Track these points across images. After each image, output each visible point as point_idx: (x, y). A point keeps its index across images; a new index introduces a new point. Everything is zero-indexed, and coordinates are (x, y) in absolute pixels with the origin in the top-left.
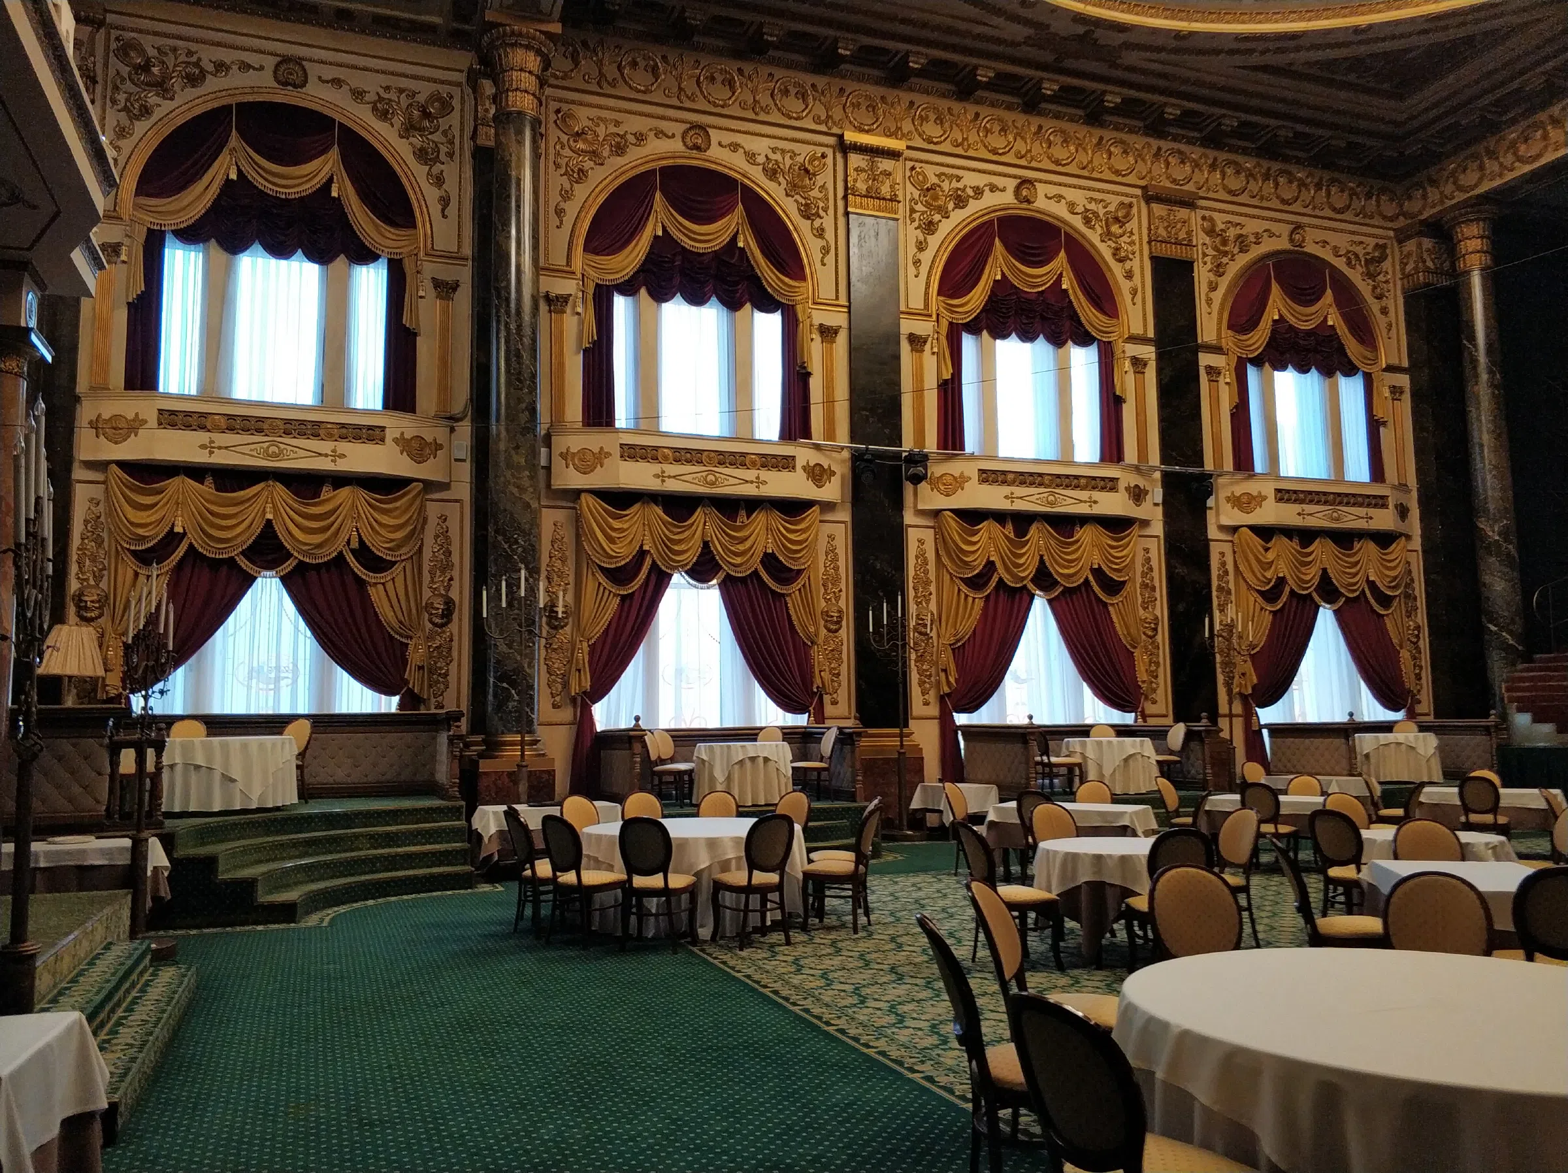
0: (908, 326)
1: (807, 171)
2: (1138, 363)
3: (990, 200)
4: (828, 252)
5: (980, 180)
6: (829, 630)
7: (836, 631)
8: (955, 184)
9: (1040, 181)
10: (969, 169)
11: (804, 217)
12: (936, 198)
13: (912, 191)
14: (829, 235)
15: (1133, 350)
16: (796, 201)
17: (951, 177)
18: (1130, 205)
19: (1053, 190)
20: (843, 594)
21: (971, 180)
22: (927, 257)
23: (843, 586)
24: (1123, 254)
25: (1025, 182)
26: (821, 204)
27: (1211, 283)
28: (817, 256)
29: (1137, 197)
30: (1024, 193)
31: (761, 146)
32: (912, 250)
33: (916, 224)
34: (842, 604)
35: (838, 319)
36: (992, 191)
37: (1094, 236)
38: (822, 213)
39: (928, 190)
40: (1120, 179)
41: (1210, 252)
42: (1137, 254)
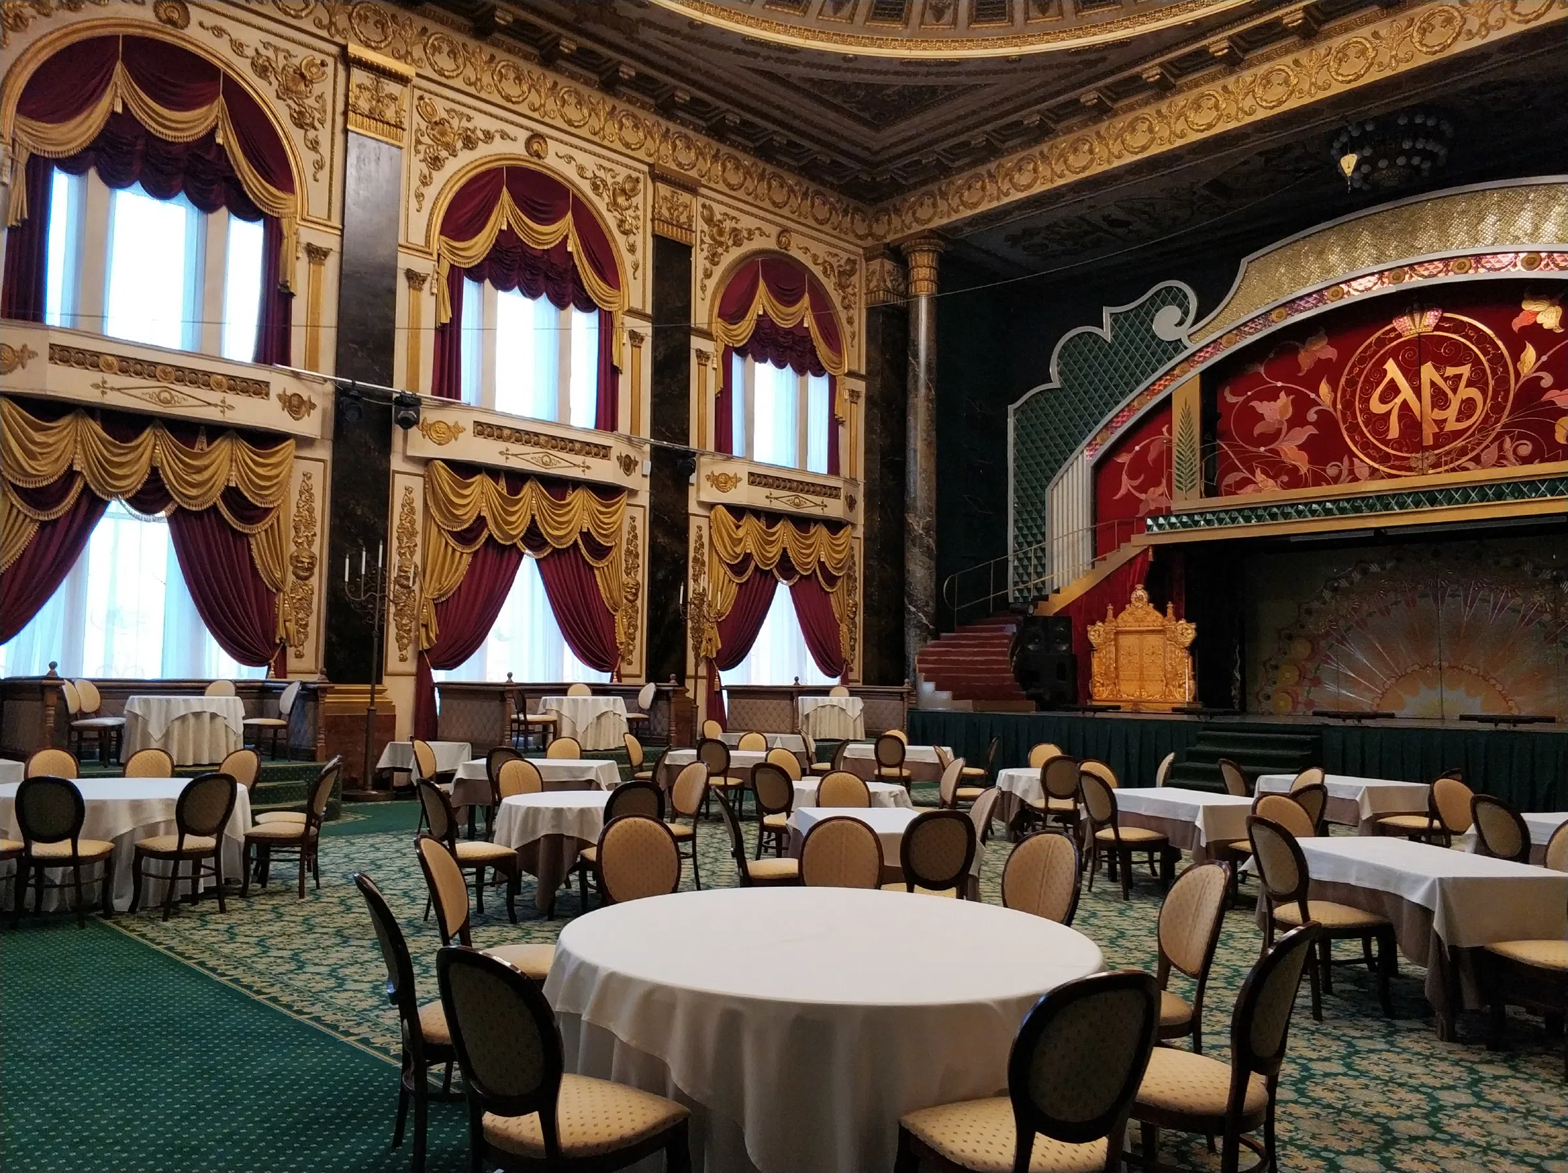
0: (405, 261)
1: (303, 76)
2: (635, 337)
3: (499, 147)
4: (321, 168)
5: (493, 125)
6: (298, 577)
7: (307, 578)
8: (465, 123)
9: (552, 138)
10: (480, 111)
11: (296, 124)
12: (443, 134)
13: (417, 121)
14: (325, 149)
15: (632, 323)
16: (289, 106)
17: (461, 115)
18: (637, 180)
19: (565, 150)
20: (317, 539)
21: (481, 122)
22: (431, 192)
23: (318, 530)
24: (627, 227)
25: (536, 136)
26: (317, 115)
27: (706, 270)
28: (309, 170)
29: (644, 173)
30: (535, 146)
31: (251, 38)
32: (415, 182)
33: (421, 156)
34: (315, 549)
35: (328, 240)
36: (502, 138)
37: (601, 204)
38: (317, 124)
39: (436, 123)
40: (629, 152)
41: (707, 239)
42: (641, 230)
